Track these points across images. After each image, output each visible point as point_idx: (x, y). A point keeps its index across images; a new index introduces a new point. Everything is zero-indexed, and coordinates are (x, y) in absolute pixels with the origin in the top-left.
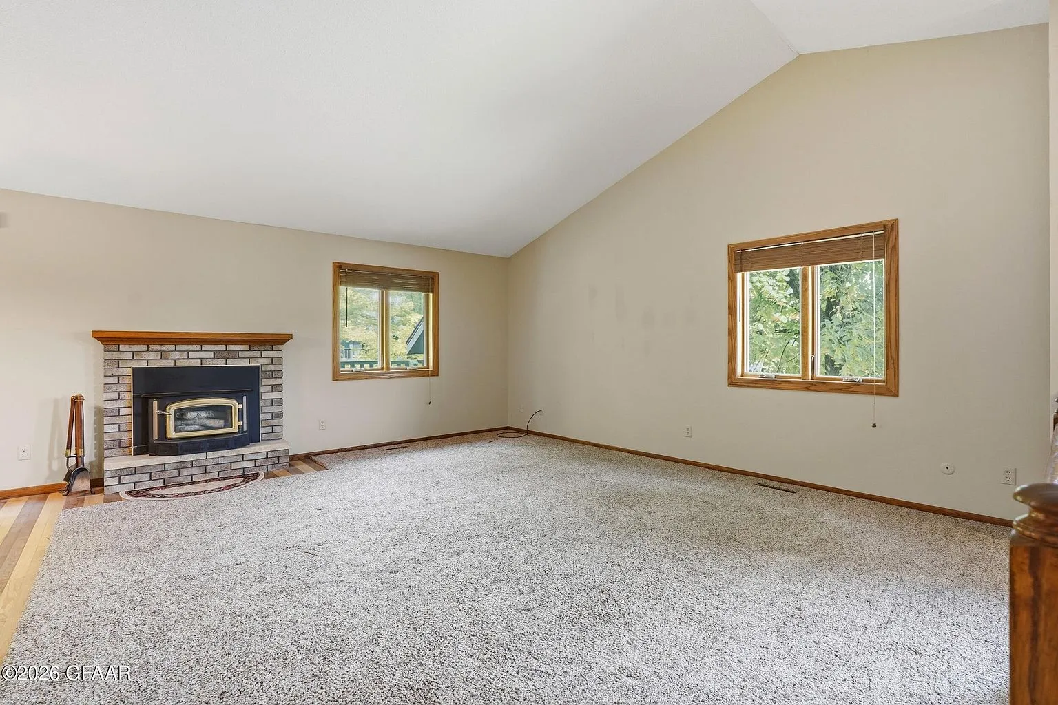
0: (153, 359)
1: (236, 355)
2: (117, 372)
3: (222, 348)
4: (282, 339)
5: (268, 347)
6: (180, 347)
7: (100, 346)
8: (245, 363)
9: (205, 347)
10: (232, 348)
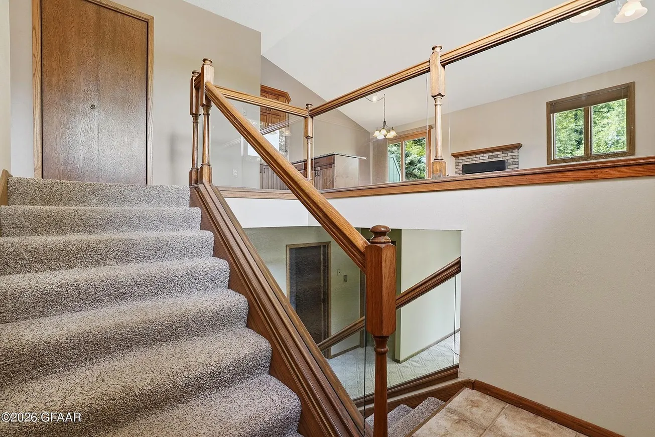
0: (468, 161)
1: (497, 156)
2: (458, 167)
3: (491, 154)
4: (518, 146)
5: (510, 151)
6: (477, 156)
7: (454, 158)
8: (501, 159)
9: (485, 155)
10: (495, 153)
